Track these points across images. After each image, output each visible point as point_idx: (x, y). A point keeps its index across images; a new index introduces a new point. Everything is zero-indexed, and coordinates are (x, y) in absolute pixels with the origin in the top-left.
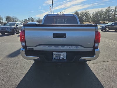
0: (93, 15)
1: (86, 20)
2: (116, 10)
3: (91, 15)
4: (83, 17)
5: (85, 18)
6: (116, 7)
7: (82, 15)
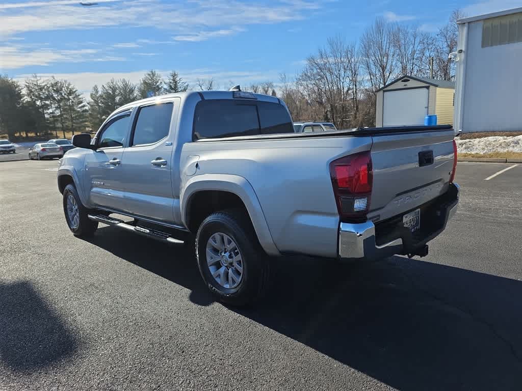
0: (96, 102)
1: (68, 123)
2: (176, 86)
3: (87, 98)
4: (46, 107)
5: (58, 113)
6: (174, 75)
7: (41, 99)
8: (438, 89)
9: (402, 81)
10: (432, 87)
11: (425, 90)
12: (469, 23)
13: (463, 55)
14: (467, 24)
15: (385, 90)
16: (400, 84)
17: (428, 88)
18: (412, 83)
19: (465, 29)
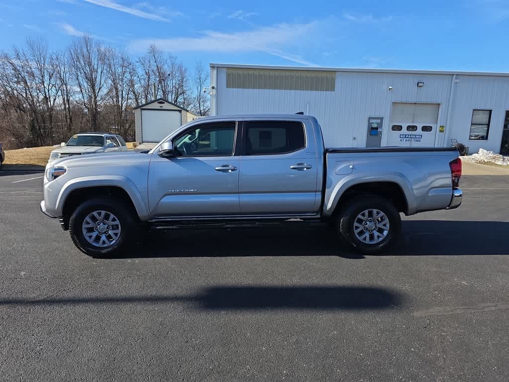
8: (188, 113)
9: (158, 103)
10: (183, 112)
11: (178, 113)
12: (218, 67)
13: (214, 91)
14: (216, 68)
15: (141, 108)
16: (156, 105)
17: (180, 111)
18: (166, 106)
19: (215, 72)
